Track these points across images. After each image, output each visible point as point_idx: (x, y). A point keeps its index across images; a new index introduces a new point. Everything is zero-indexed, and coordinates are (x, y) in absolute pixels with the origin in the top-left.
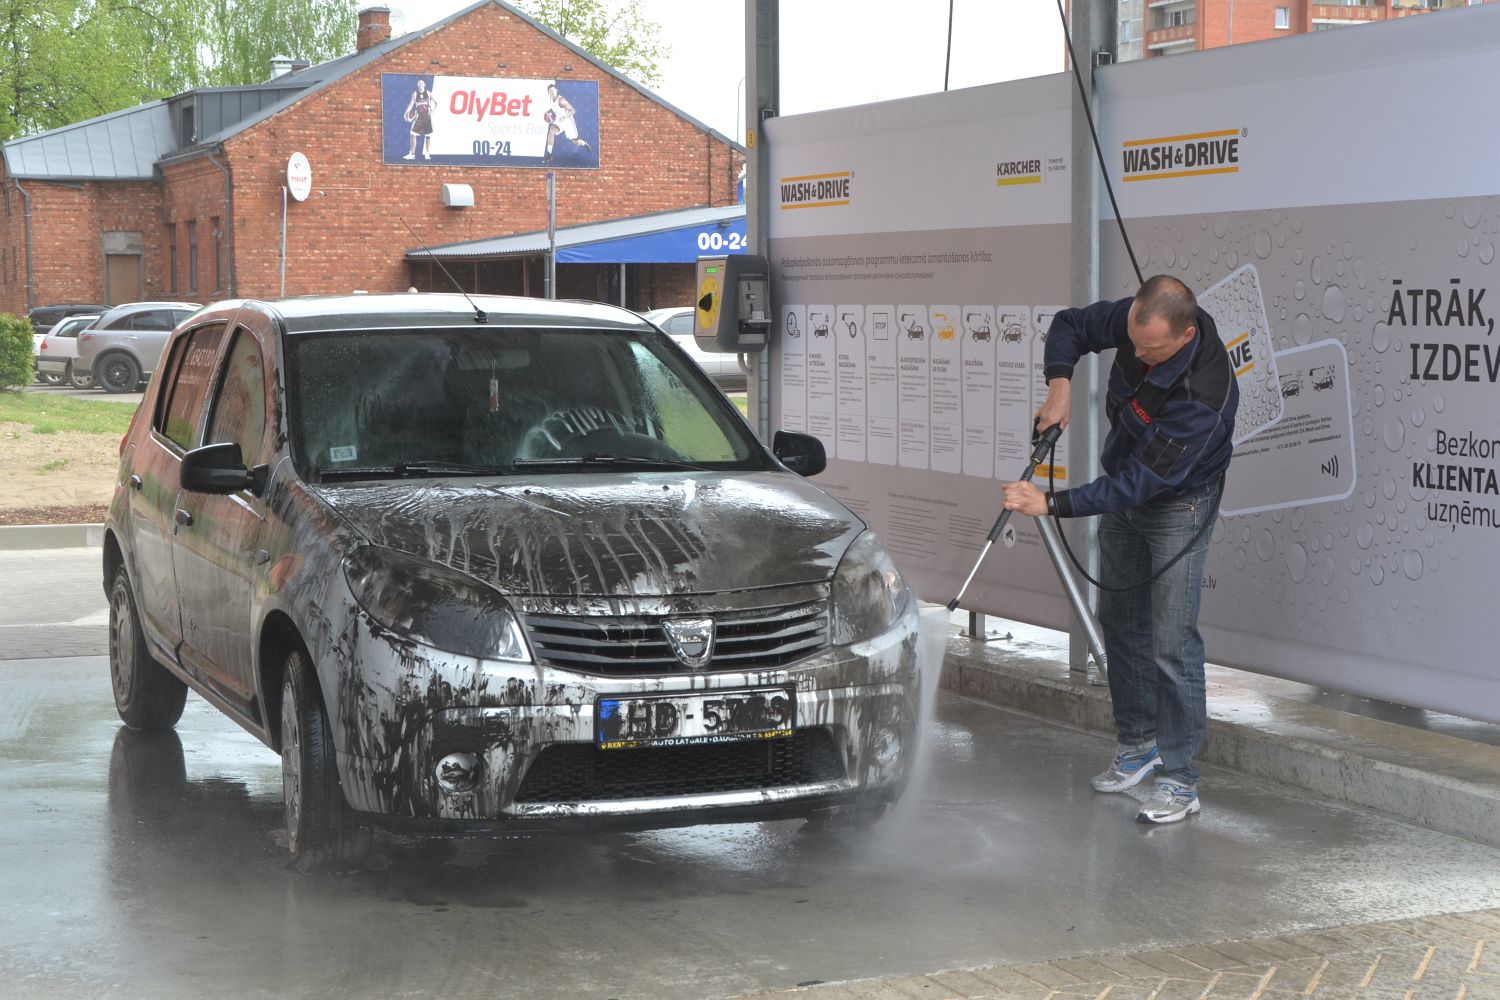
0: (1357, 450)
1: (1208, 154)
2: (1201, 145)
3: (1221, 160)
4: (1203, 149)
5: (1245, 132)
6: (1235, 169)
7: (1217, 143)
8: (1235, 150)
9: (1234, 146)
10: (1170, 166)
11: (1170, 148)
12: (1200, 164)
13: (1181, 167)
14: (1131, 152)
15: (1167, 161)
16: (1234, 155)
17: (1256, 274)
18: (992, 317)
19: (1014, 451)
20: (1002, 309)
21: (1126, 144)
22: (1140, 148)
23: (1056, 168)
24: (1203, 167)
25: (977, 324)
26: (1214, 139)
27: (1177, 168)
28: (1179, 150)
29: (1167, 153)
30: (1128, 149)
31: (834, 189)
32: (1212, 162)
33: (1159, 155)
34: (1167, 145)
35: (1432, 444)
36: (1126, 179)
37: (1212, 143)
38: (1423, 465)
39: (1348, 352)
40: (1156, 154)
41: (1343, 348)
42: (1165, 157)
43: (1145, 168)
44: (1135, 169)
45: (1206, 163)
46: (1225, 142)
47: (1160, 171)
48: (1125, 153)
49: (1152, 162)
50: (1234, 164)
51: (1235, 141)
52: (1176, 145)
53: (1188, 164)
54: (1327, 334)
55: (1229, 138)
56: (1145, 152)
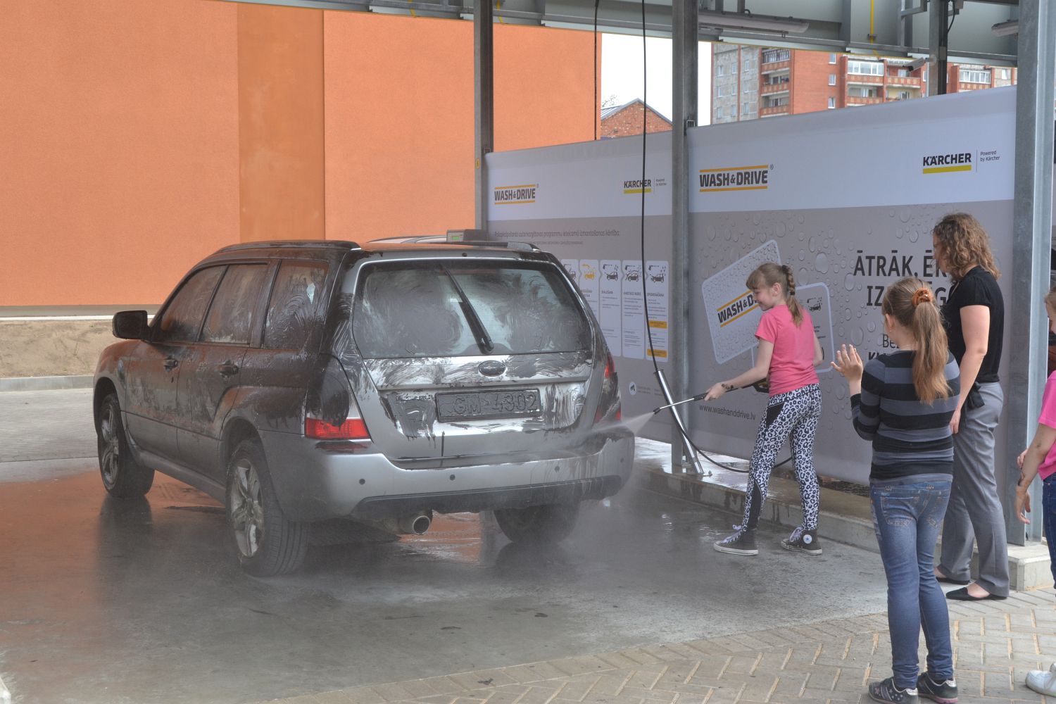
0: (835, 345)
1: (750, 179)
2: (746, 173)
3: (757, 182)
4: (747, 176)
5: (772, 167)
6: (766, 187)
7: (756, 172)
8: (766, 177)
9: (765, 175)
10: (728, 184)
11: (728, 174)
12: (745, 184)
13: (734, 185)
14: (704, 176)
15: (726, 182)
16: (765, 179)
17: (776, 246)
18: (620, 268)
19: (635, 342)
20: (626, 263)
21: (701, 171)
22: (710, 174)
23: (661, 184)
24: (747, 185)
25: (610, 270)
26: (754, 170)
27: (732, 186)
28: (733, 175)
29: (726, 177)
30: (703, 174)
31: (526, 194)
32: (752, 183)
33: (722, 178)
34: (726, 173)
35: (880, 342)
36: (701, 191)
37: (752, 173)
38: (874, 353)
39: (830, 290)
40: (720, 177)
41: (827, 288)
42: (724, 179)
43: (713, 185)
44: (707, 185)
45: (749, 183)
46: (760, 172)
47: (722, 187)
48: (701, 176)
49: (717, 182)
50: (765, 184)
51: (766, 172)
52: (731, 173)
53: (741, 184)
54: (818, 280)
55: (762, 170)
56: (713, 176)
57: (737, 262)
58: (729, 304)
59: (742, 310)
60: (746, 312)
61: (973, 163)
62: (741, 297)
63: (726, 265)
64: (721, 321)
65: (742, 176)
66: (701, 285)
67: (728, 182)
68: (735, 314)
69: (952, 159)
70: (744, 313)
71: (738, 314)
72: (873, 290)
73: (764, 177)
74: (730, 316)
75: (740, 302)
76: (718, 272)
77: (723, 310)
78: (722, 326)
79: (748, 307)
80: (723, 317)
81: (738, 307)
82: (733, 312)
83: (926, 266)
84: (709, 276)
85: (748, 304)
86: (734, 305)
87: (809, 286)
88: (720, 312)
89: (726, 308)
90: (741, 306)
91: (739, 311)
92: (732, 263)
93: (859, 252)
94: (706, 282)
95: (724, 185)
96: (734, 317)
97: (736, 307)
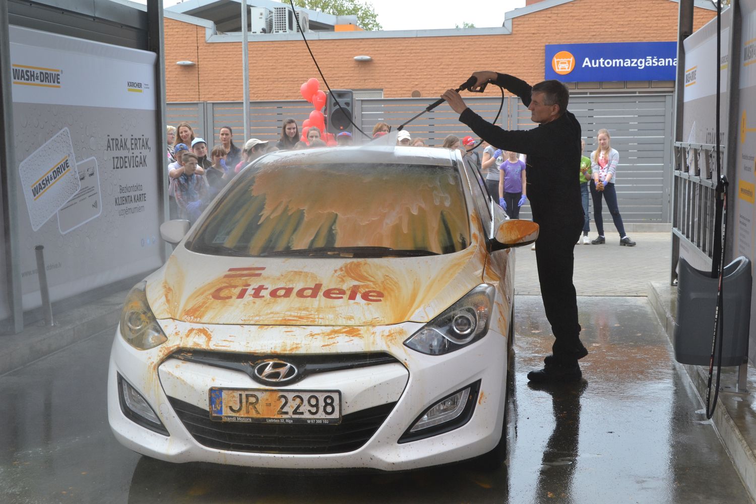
57: (44, 145)
58: (39, 180)
59: (49, 183)
60: (53, 184)
61: (143, 88)
62: (47, 173)
63: (36, 148)
64: (35, 195)
65: (43, 75)
66: (18, 167)
67: (34, 78)
68: (44, 187)
69: (137, 85)
70: (51, 185)
71: (46, 187)
72: (115, 159)
73: (58, 79)
74: (41, 190)
75: (48, 177)
76: (31, 154)
77: (35, 186)
78: (35, 200)
79: (53, 180)
80: (36, 192)
81: (46, 181)
82: (43, 186)
83: (132, 144)
84: (25, 158)
85: (53, 178)
86: (44, 180)
87: (88, 160)
88: (33, 188)
89: (38, 184)
90: (48, 180)
91: (47, 185)
92: (40, 146)
93: (109, 136)
94: (22, 164)
95: (31, 80)
96: (44, 190)
97: (45, 182)
